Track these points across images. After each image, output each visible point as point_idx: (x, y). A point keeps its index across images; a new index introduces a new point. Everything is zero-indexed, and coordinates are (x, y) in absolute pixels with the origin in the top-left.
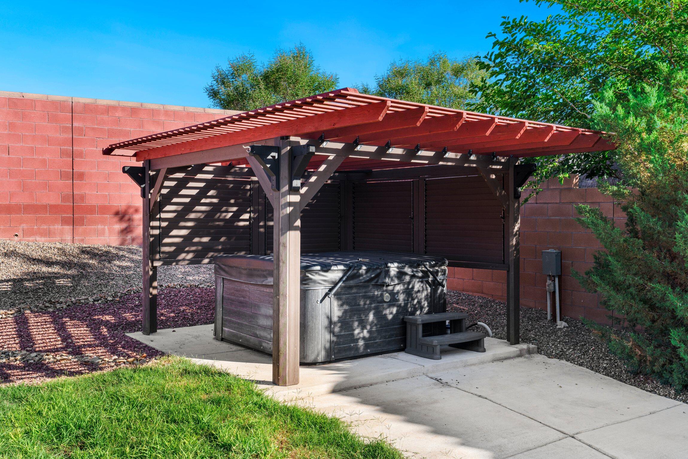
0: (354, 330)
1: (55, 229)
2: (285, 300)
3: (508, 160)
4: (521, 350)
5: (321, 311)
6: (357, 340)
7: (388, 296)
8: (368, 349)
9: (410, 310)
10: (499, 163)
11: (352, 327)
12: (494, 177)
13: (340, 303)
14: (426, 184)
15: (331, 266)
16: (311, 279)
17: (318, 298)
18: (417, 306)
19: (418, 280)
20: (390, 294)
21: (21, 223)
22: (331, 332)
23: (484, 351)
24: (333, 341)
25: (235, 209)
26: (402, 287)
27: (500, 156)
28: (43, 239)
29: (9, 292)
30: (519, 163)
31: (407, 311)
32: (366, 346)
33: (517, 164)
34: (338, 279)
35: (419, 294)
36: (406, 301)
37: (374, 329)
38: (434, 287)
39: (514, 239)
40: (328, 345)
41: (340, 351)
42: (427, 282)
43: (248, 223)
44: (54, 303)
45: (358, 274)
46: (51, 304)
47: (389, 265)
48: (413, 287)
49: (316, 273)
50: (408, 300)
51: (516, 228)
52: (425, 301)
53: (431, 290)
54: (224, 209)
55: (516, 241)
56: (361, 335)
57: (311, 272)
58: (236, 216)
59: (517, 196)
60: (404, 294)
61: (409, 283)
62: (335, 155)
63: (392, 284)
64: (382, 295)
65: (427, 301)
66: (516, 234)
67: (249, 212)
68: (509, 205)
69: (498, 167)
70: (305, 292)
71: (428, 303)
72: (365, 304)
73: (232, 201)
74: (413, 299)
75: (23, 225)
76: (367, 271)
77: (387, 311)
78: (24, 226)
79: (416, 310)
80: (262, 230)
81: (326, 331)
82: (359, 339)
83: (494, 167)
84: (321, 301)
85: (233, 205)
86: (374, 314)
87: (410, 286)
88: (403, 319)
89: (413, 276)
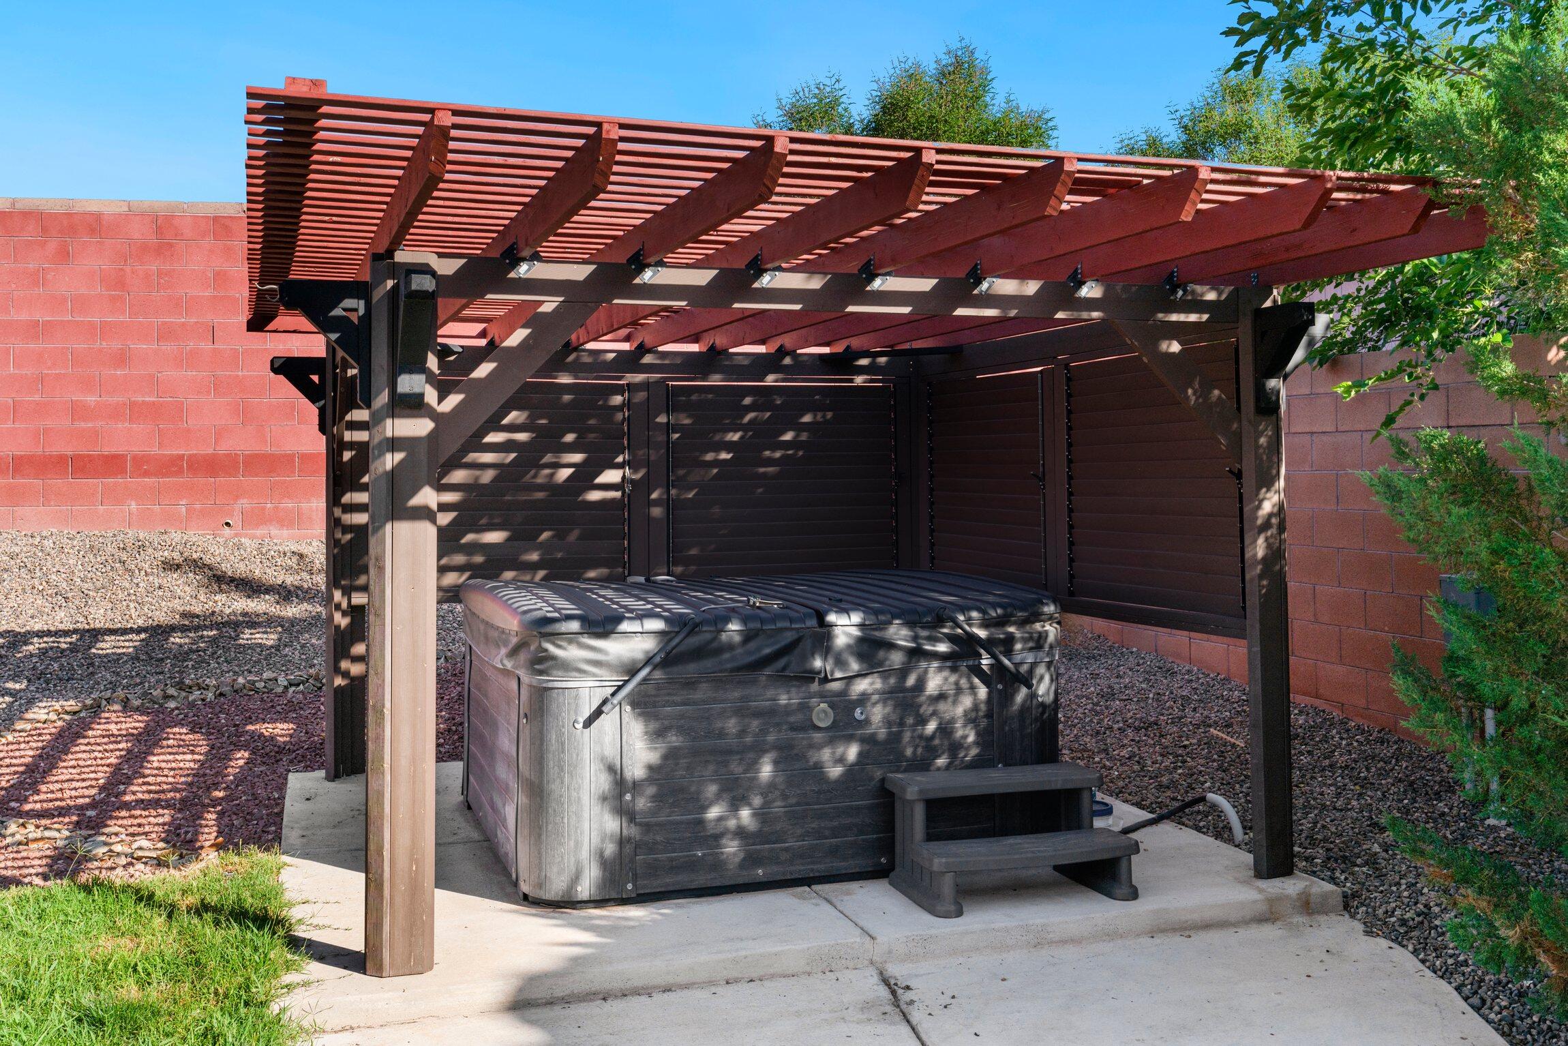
0: (704, 808)
1: (311, 509)
2: (380, 723)
3: (1234, 295)
4: (1272, 901)
5: (586, 751)
6: (717, 837)
7: (824, 711)
8: (759, 867)
9: (909, 752)
10: (1198, 305)
11: (698, 800)
12: (1175, 347)
13: (654, 725)
14: (1069, 379)
15: (619, 619)
16: (553, 658)
17: (576, 714)
18: (937, 742)
19: (935, 664)
20: (832, 706)
21: (237, 498)
22: (623, 811)
23: (1134, 895)
24: (629, 840)
25: (577, 458)
26: (878, 684)
27: (1201, 283)
28: (285, 532)
29: (125, 658)
30: (1275, 301)
31: (900, 756)
32: (751, 860)
33: (1268, 304)
34: (640, 656)
35: (942, 706)
36: (896, 726)
37: (778, 807)
38: (1000, 687)
39: (1261, 541)
40: (610, 849)
41: (653, 870)
42: (977, 671)
43: (618, 494)
44: (190, 688)
45: (715, 645)
46: (180, 689)
47: (832, 618)
48: (920, 685)
49: (570, 642)
50: (902, 724)
51: (1267, 507)
52: (965, 726)
53: (990, 694)
54: (548, 458)
55: (1269, 546)
56: (732, 823)
57: (553, 636)
58: (585, 477)
59: (1268, 407)
60: (884, 706)
61: (903, 673)
62: (561, 299)
63: (838, 675)
64: (805, 708)
65: (976, 727)
66: (1267, 525)
67: (620, 466)
68: (1238, 436)
69: (1193, 318)
70: (541, 696)
71: (978, 734)
72: (743, 733)
73: (570, 438)
74: (923, 721)
75: (242, 501)
76: (748, 637)
77: (826, 754)
78: (244, 503)
79: (933, 752)
80: (656, 512)
81: (607, 808)
82: (720, 836)
83: (1174, 317)
84: (588, 723)
85: (572, 448)
86: (776, 763)
87: (911, 681)
88: (883, 780)
89: (916, 653)
